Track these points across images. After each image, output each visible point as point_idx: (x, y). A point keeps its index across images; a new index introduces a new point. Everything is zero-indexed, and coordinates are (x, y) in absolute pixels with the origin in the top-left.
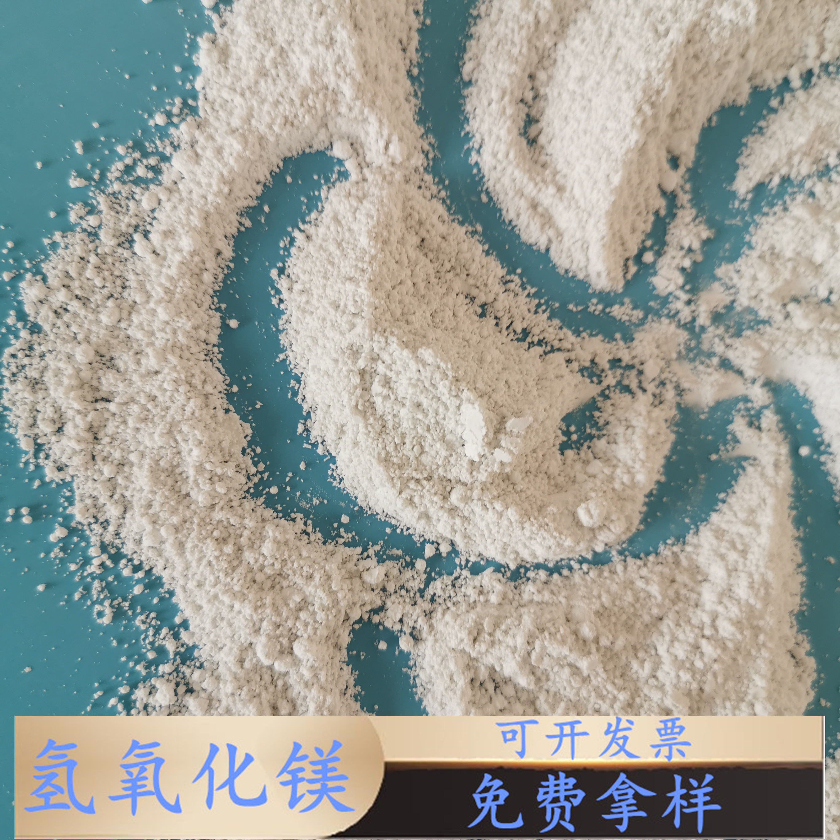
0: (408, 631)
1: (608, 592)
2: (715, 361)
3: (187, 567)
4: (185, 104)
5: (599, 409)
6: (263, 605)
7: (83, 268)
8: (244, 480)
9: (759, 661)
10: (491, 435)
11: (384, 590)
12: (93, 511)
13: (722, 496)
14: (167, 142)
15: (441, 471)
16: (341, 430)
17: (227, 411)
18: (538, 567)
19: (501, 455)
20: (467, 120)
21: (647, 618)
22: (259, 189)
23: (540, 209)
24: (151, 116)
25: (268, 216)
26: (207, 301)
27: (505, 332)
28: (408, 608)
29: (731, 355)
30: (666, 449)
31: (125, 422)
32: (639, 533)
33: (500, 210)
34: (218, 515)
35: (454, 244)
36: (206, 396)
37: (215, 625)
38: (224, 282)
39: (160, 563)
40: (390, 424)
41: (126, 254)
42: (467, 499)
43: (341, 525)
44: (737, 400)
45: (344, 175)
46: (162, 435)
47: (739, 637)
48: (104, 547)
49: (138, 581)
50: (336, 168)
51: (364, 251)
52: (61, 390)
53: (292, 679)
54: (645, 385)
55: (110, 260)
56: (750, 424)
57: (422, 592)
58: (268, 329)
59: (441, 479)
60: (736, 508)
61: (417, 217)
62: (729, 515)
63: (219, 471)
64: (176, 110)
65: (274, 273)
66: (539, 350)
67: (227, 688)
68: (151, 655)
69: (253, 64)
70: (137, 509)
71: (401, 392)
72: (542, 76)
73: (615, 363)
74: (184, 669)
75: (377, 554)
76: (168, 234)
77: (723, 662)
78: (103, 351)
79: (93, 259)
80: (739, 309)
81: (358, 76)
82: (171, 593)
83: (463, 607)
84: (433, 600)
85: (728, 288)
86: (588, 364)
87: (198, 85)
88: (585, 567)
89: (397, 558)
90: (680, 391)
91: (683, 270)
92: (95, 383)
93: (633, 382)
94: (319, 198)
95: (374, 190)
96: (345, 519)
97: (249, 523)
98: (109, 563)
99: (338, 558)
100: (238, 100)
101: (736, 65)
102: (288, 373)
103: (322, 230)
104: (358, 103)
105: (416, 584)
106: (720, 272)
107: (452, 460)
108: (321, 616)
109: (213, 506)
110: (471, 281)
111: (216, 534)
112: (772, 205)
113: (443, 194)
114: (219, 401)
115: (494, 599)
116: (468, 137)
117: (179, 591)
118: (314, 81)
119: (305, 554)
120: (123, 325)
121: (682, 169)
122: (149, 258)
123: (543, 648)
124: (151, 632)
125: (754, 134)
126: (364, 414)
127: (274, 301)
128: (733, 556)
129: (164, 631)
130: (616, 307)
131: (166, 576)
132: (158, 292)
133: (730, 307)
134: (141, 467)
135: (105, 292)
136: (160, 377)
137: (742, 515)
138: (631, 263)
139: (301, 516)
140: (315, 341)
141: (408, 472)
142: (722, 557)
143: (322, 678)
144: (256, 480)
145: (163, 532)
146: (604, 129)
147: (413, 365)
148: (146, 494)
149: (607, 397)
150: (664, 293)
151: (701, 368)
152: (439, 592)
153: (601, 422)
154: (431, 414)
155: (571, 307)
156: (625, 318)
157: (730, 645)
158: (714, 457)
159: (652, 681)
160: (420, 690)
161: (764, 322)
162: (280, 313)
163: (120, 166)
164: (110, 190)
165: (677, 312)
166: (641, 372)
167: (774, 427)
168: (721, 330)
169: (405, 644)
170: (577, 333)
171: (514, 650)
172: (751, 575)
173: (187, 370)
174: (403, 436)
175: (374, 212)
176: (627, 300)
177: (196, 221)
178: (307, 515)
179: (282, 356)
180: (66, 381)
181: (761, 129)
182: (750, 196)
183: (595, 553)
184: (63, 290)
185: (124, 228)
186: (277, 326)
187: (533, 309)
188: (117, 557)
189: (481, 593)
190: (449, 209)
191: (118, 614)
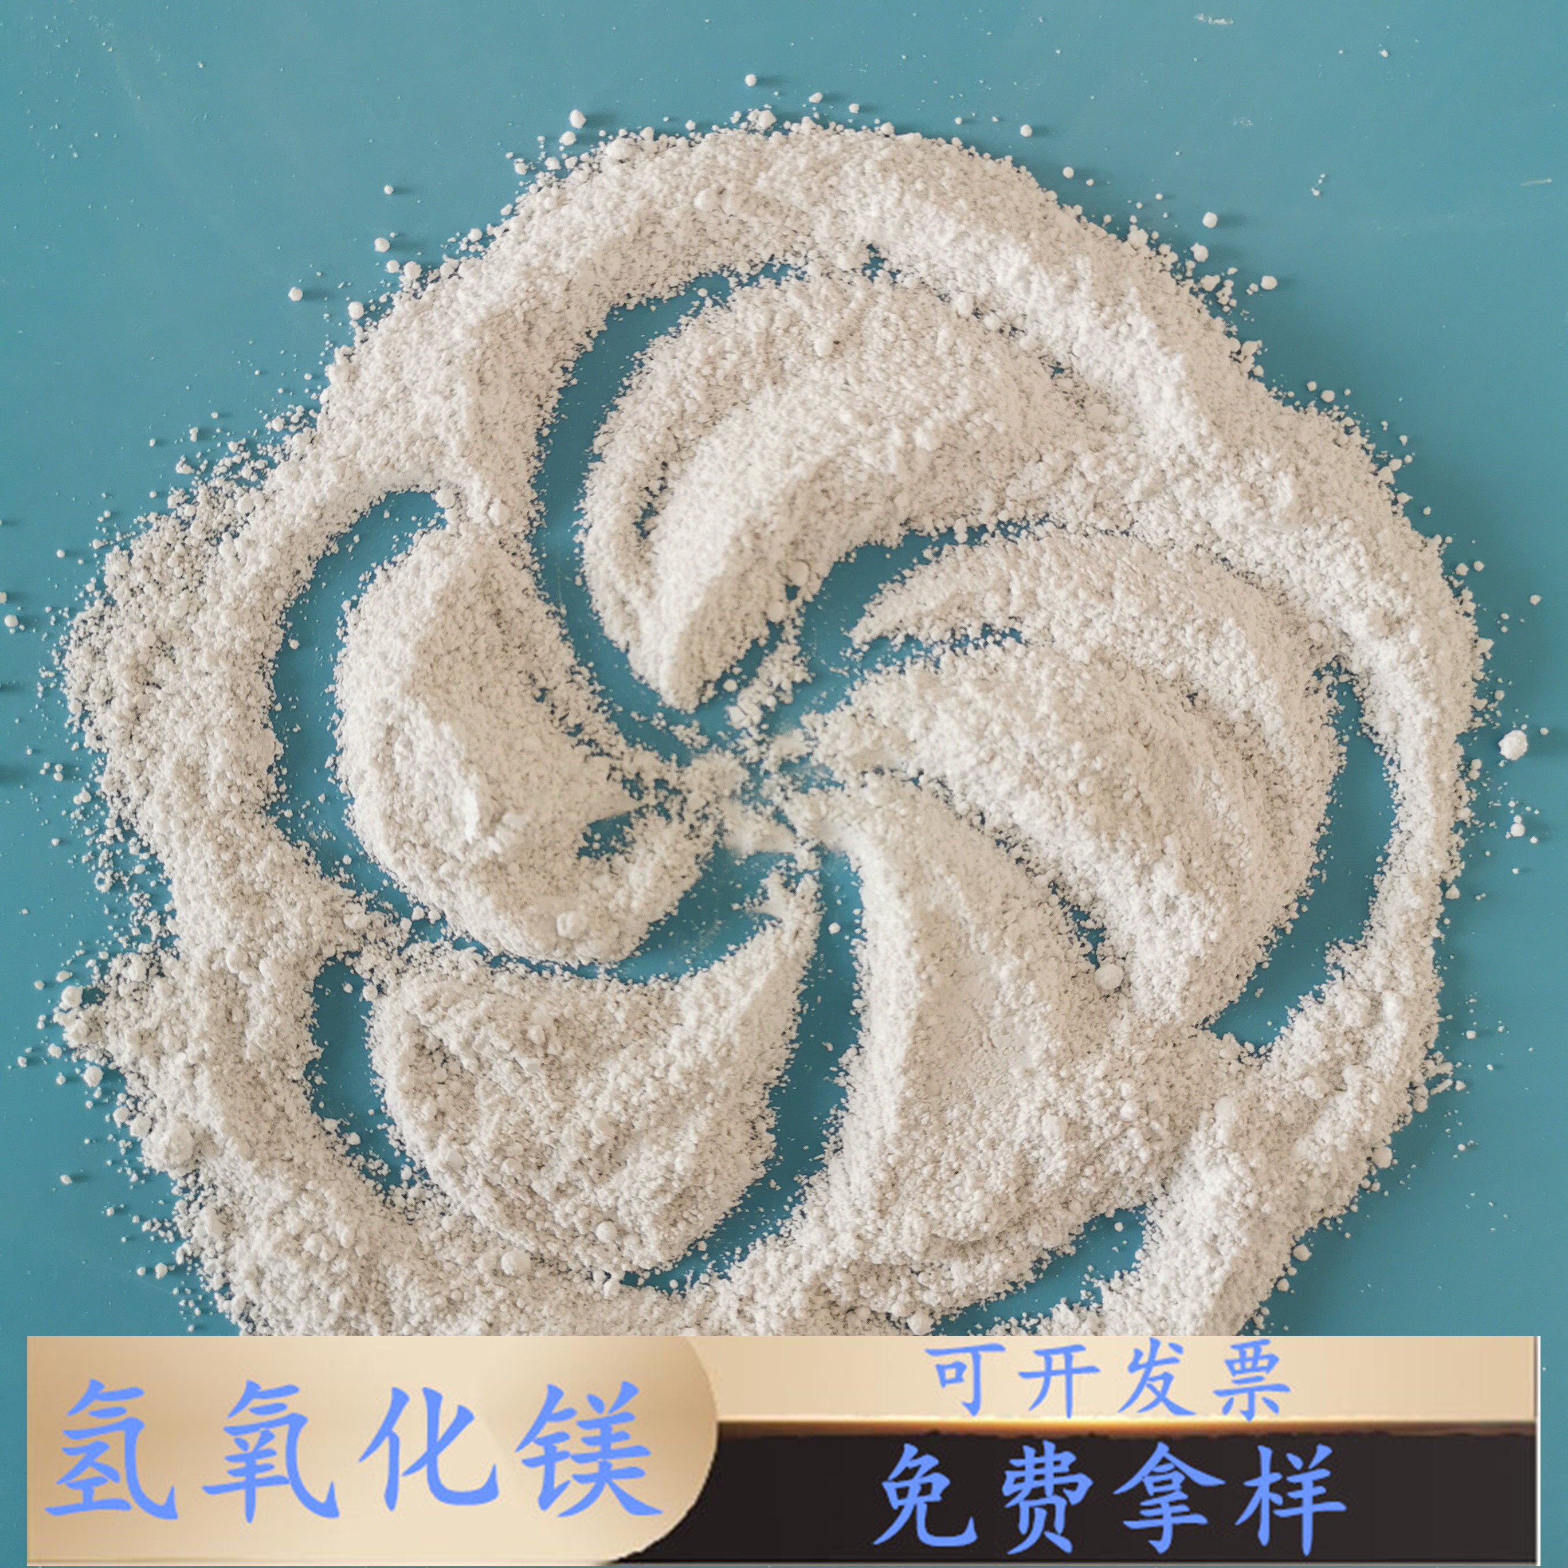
0: (376, 982)
1: (575, 1005)
2: (769, 810)
3: (187, 862)
4: (306, 414)
5: (631, 826)
6: (240, 917)
7: (168, 555)
8: (261, 796)
9: (701, 1118)
10: (486, 823)
11: (365, 937)
12: (118, 785)
13: (732, 948)
14: (278, 449)
15: (437, 843)
16: (361, 776)
17: (266, 726)
18: (521, 960)
19: (492, 845)
20: (584, 495)
21: (605, 1041)
22: (355, 517)
23: (628, 608)
24: (270, 418)
25: (356, 546)
26: (274, 616)
27: (556, 723)
28: (381, 961)
29: (787, 808)
30: (687, 884)
31: (167, 711)
32: (631, 957)
33: (590, 598)
34: (227, 822)
35: (527, 621)
36: (249, 707)
37: (195, 919)
38: (297, 601)
39: (165, 851)
40: (403, 784)
41: (210, 550)
42: (453, 876)
43: (342, 864)
44: (781, 856)
45: (442, 523)
46: (194, 734)
47: (684, 1087)
48: (119, 822)
49: (142, 862)
50: (437, 514)
51: (425, 612)
52: (116, 666)
53: (252, 992)
54: (685, 814)
55: (194, 553)
56: (786, 885)
57: (400, 950)
58: (326, 657)
59: (436, 849)
60: (739, 964)
61: (495, 586)
62: (728, 969)
63: (239, 782)
64: (294, 419)
65: (346, 605)
66: (586, 749)
67: (190, 982)
68: (135, 932)
69: (375, 394)
70: (155, 797)
71: (420, 757)
72: (674, 467)
73: (661, 783)
74: (161, 953)
75: (368, 902)
76: (250, 543)
77: (660, 1106)
78: (165, 639)
79: (179, 548)
80: (814, 763)
81: (468, 435)
82: (169, 881)
83: (433, 976)
84: (409, 961)
85: (808, 738)
86: (632, 777)
87: (323, 399)
88: (567, 974)
89: (386, 911)
90: (720, 830)
91: (764, 708)
92: (149, 667)
93: (674, 809)
94: (410, 541)
95: (460, 549)
96: (347, 860)
97: (254, 838)
98: (120, 837)
99: (327, 896)
100: (354, 426)
101: (878, 509)
102: (333, 705)
103: (401, 575)
104: (463, 461)
105: (396, 941)
106: (805, 719)
107: (452, 835)
108: (292, 943)
109: (225, 813)
110: (536, 663)
111: (220, 839)
112: (886, 664)
113: (536, 566)
114: (259, 715)
115: (464, 977)
116: (580, 514)
117: (175, 881)
118: (425, 429)
119: (296, 881)
120: (189, 619)
121: (798, 602)
122: (229, 559)
123: (487, 1037)
124: (141, 911)
125: (893, 582)
126: (382, 768)
127: (339, 633)
128: (710, 1008)
129: (153, 914)
130: (681, 727)
131: (167, 863)
132: (227, 598)
133: (803, 759)
134: (169, 758)
135: (182, 583)
136: (207, 679)
137: (739, 973)
138: (711, 686)
139: (306, 844)
140: (359, 683)
141: (406, 834)
142: (701, 1007)
143: (280, 999)
144: (274, 799)
145: (172, 824)
146: (702, 548)
147: (431, 737)
148: (167, 785)
149: (643, 816)
150: (737, 727)
151: (751, 813)
152: (416, 955)
153: (629, 838)
154: (441, 787)
155: (634, 715)
156: (688, 741)
157: (672, 1092)
158: (736, 906)
159: (590, 1103)
160: (371, 1040)
161: (837, 784)
162: (341, 645)
163: (227, 462)
164: (211, 484)
165: (746, 749)
166: (685, 800)
167: (810, 895)
168: (785, 781)
169: (368, 993)
170: (631, 743)
171: (459, 1030)
172: (717, 1033)
173: (234, 679)
174: (412, 799)
175: (446, 575)
176: (695, 723)
177: (279, 539)
178: (313, 844)
179: (331, 688)
180: (123, 660)
181: (904, 577)
182: (866, 648)
183: (581, 965)
184: (143, 572)
185: (214, 526)
186: (335, 657)
187: (593, 707)
188: (128, 834)
189: (456, 968)
190: (538, 583)
191: (117, 885)
